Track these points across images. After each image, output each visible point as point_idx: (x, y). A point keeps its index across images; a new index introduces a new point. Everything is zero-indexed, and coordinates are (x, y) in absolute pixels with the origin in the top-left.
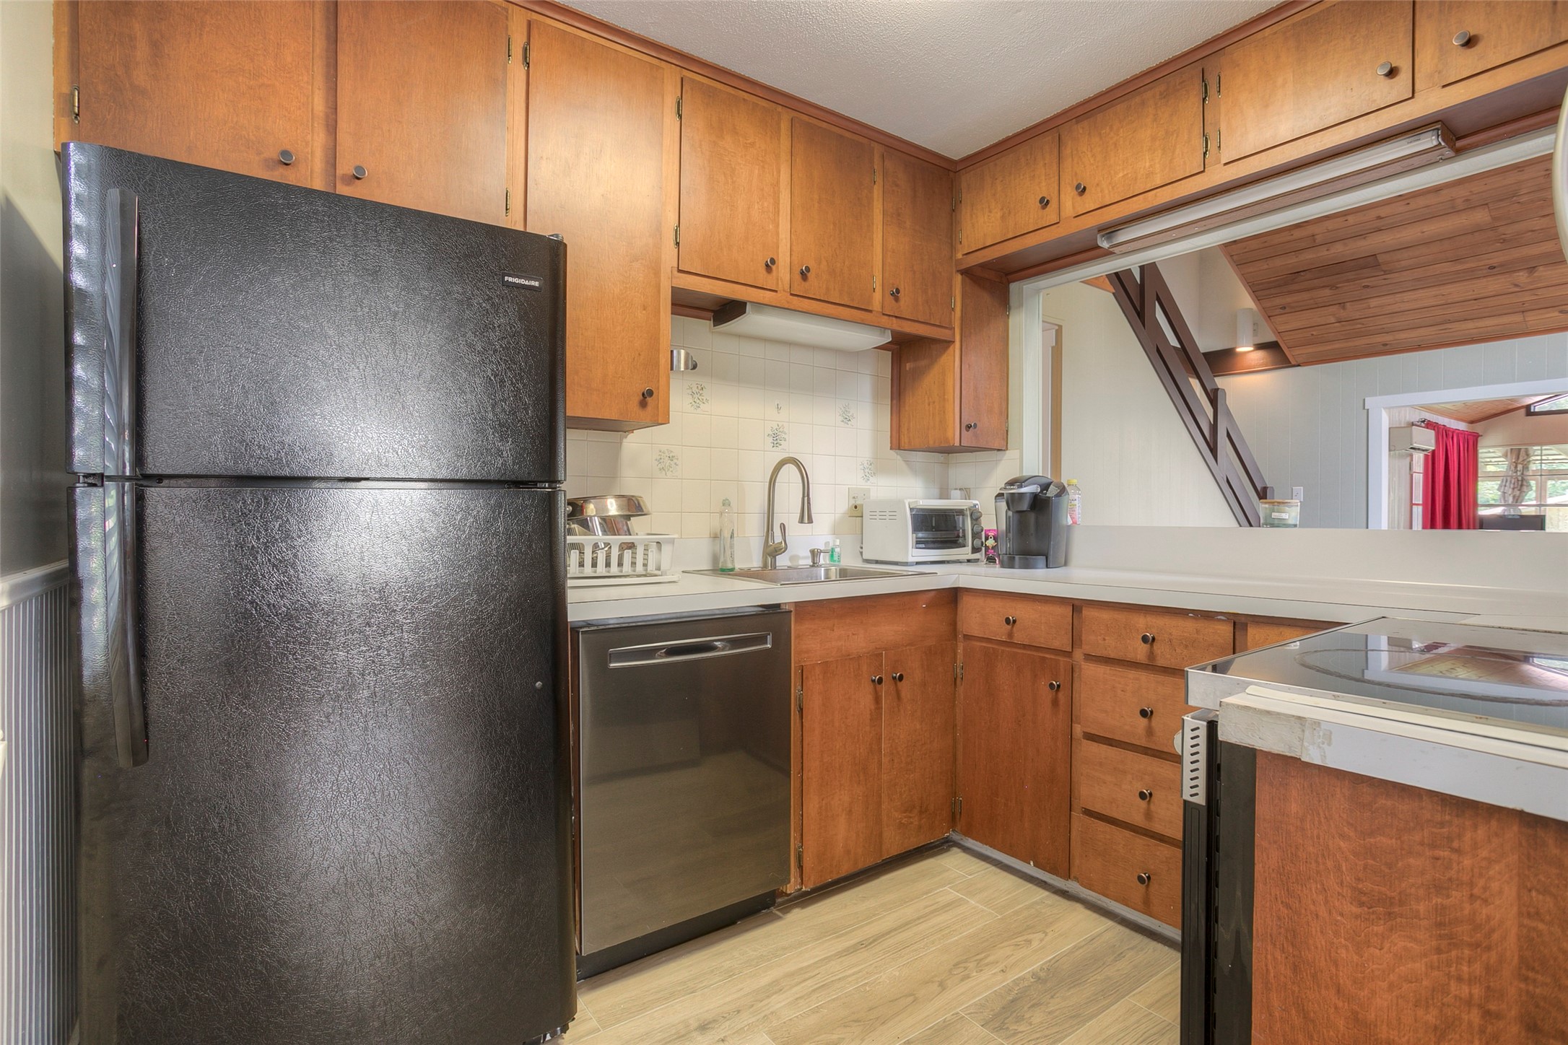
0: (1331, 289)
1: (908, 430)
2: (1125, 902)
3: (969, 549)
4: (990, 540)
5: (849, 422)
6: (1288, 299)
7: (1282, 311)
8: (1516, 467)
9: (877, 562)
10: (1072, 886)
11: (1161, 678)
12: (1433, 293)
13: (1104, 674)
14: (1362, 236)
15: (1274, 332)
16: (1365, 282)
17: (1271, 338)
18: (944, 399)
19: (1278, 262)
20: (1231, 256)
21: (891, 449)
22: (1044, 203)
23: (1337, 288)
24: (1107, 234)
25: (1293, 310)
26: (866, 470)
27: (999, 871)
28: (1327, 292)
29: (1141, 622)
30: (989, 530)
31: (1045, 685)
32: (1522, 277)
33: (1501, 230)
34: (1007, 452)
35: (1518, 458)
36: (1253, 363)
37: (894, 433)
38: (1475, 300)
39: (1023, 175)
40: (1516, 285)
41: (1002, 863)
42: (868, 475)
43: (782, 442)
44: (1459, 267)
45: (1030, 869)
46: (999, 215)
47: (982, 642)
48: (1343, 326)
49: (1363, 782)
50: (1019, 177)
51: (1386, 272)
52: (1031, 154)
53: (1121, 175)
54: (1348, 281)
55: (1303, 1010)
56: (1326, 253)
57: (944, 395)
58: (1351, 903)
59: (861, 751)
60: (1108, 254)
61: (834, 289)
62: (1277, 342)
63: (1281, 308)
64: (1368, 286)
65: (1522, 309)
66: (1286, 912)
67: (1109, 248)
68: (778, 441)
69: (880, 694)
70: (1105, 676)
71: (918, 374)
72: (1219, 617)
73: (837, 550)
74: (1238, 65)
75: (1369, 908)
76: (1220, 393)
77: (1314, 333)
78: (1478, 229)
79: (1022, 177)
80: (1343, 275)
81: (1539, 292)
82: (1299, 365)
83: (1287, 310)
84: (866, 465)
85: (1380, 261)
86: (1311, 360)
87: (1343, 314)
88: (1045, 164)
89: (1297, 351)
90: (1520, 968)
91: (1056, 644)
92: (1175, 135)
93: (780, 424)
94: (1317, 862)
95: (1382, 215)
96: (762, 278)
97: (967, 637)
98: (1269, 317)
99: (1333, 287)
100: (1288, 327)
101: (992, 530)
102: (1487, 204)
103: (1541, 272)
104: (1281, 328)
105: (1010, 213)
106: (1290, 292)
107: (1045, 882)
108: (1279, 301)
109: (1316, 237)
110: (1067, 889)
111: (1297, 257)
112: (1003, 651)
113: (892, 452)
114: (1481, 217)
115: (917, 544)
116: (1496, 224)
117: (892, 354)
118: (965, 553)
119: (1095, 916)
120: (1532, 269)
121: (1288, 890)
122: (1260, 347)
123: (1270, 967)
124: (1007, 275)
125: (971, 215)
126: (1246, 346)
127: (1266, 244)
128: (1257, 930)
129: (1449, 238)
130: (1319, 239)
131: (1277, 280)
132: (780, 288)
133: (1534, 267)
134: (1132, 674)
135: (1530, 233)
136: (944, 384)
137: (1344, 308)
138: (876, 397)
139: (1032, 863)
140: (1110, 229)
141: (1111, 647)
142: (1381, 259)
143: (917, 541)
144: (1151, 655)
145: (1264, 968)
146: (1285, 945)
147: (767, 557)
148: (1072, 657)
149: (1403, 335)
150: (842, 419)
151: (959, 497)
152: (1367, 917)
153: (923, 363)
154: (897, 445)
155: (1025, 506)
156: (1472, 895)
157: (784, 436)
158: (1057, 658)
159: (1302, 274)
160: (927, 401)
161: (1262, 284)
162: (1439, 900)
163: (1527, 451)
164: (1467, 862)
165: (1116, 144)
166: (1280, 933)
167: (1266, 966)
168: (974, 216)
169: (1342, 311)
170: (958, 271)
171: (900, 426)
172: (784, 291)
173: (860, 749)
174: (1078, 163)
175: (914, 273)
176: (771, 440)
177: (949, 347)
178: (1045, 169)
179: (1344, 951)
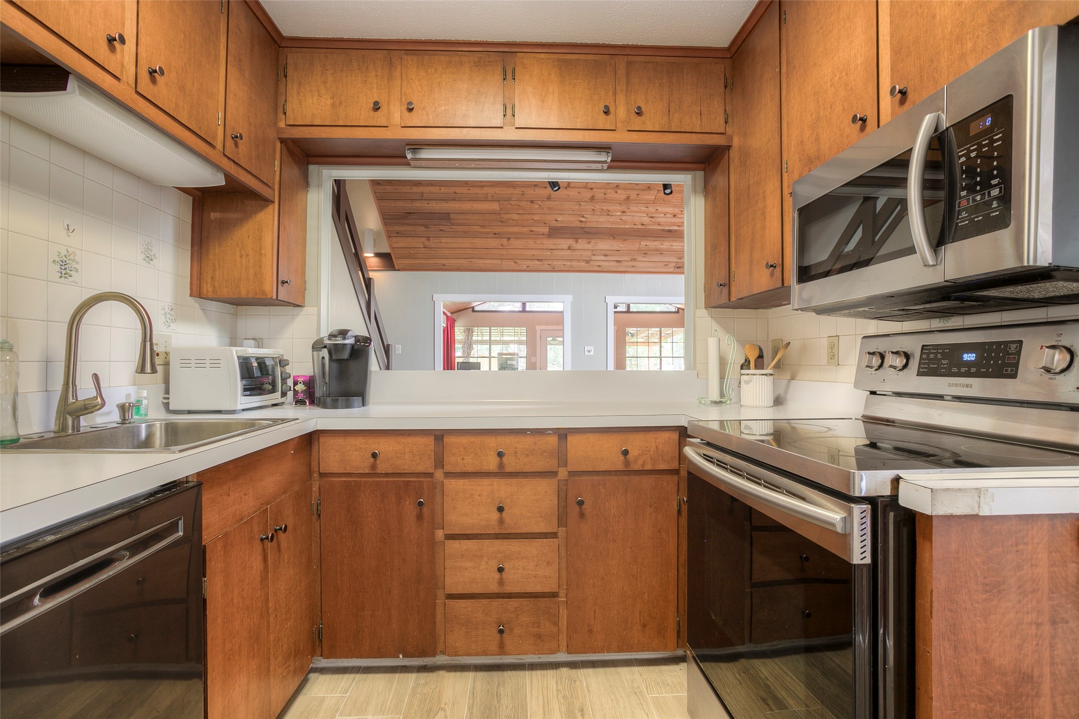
0: (425, 227)
1: (212, 278)
2: (485, 653)
3: (279, 394)
4: (299, 385)
5: (151, 262)
6: (401, 228)
7: (397, 235)
8: (468, 338)
9: (190, 412)
10: (441, 659)
11: (509, 481)
12: (470, 241)
13: (463, 485)
14: (446, 200)
15: (389, 246)
16: (442, 228)
17: (386, 249)
18: (261, 254)
19: (400, 204)
20: (375, 192)
21: (190, 296)
22: (376, 107)
23: (428, 227)
24: (411, 149)
25: (403, 236)
26: (168, 316)
27: (364, 676)
28: (423, 229)
29: (491, 441)
30: (299, 376)
31: (409, 504)
32: (504, 241)
33: (502, 215)
34: (305, 308)
35: (469, 333)
36: (372, 265)
37: (195, 282)
38: (486, 249)
39: (356, 77)
40: (502, 245)
41: (361, 667)
42: (169, 321)
43: (73, 273)
44: (483, 230)
45: (401, 661)
46: (329, 102)
47: (341, 477)
48: (426, 250)
49: (987, 519)
50: (351, 76)
51: (452, 224)
52: (363, 62)
53: (443, 108)
54: (434, 225)
55: (960, 672)
56: (427, 205)
57: (261, 250)
58: (982, 594)
59: (255, 620)
60: (407, 164)
61: (183, 108)
62: (390, 253)
63: (396, 233)
64: (442, 230)
65: (502, 258)
66: (950, 614)
67: (410, 160)
68: (68, 271)
69: (267, 551)
70: (464, 487)
71: (226, 227)
72: (549, 432)
73: (145, 402)
74: (526, 68)
75: (990, 592)
76: (372, 280)
77: (411, 252)
78: (493, 213)
79: (354, 78)
80: (433, 221)
81: (509, 250)
82: (399, 270)
83: (400, 235)
84: (167, 310)
85: (451, 217)
86: (406, 268)
87: (428, 243)
88: (377, 75)
89: (401, 261)
90: (1049, 594)
91: (420, 469)
92: (484, 96)
93: (70, 250)
94: (965, 575)
95: (457, 192)
96: (101, 52)
97: (322, 475)
98: (389, 237)
99: (426, 226)
100: (398, 245)
101: (302, 376)
102: (499, 201)
103: (512, 241)
104: (394, 246)
105: (340, 103)
106: (404, 224)
107: (405, 666)
108: (397, 228)
109: (424, 194)
110: (425, 664)
111: (411, 203)
112: (366, 482)
113: (192, 300)
114: (495, 206)
115: (244, 391)
116: (501, 212)
117: (193, 199)
118: (276, 397)
119: (458, 674)
120: (509, 239)
121: (951, 601)
122: (378, 255)
123: (942, 655)
124: (308, 156)
125: (298, 92)
126: (370, 253)
127: (397, 191)
128: (935, 634)
129: (482, 213)
130: (425, 196)
131: (398, 215)
132: (124, 78)
133: (510, 238)
134: (486, 481)
135: (511, 221)
136: (260, 240)
137: (429, 240)
138: (178, 240)
139: (401, 656)
140: (417, 146)
141: (469, 463)
142: (452, 216)
143: (244, 389)
144: (501, 465)
145: (939, 657)
146: (950, 636)
147: (65, 420)
148: (433, 477)
149: (452, 261)
150: (143, 256)
151: (253, 346)
152: (989, 598)
153: (233, 216)
154: (197, 292)
155: (346, 355)
156: (1032, 565)
157: (75, 265)
158: (420, 479)
159: (412, 214)
160: (238, 253)
161: (390, 215)
162: (1019, 574)
163: (472, 330)
164: (1030, 548)
165: (439, 84)
166: (947, 630)
167: (940, 655)
168: (301, 94)
169: (427, 242)
170: (279, 138)
171: (201, 274)
172: (128, 84)
173: (254, 618)
174: (407, 86)
175: (250, 124)
176: (58, 267)
177: (267, 206)
178: (377, 80)
179: (979, 624)
